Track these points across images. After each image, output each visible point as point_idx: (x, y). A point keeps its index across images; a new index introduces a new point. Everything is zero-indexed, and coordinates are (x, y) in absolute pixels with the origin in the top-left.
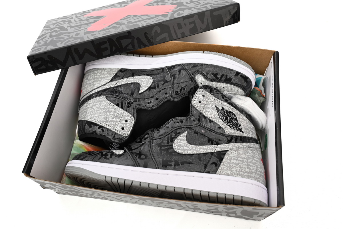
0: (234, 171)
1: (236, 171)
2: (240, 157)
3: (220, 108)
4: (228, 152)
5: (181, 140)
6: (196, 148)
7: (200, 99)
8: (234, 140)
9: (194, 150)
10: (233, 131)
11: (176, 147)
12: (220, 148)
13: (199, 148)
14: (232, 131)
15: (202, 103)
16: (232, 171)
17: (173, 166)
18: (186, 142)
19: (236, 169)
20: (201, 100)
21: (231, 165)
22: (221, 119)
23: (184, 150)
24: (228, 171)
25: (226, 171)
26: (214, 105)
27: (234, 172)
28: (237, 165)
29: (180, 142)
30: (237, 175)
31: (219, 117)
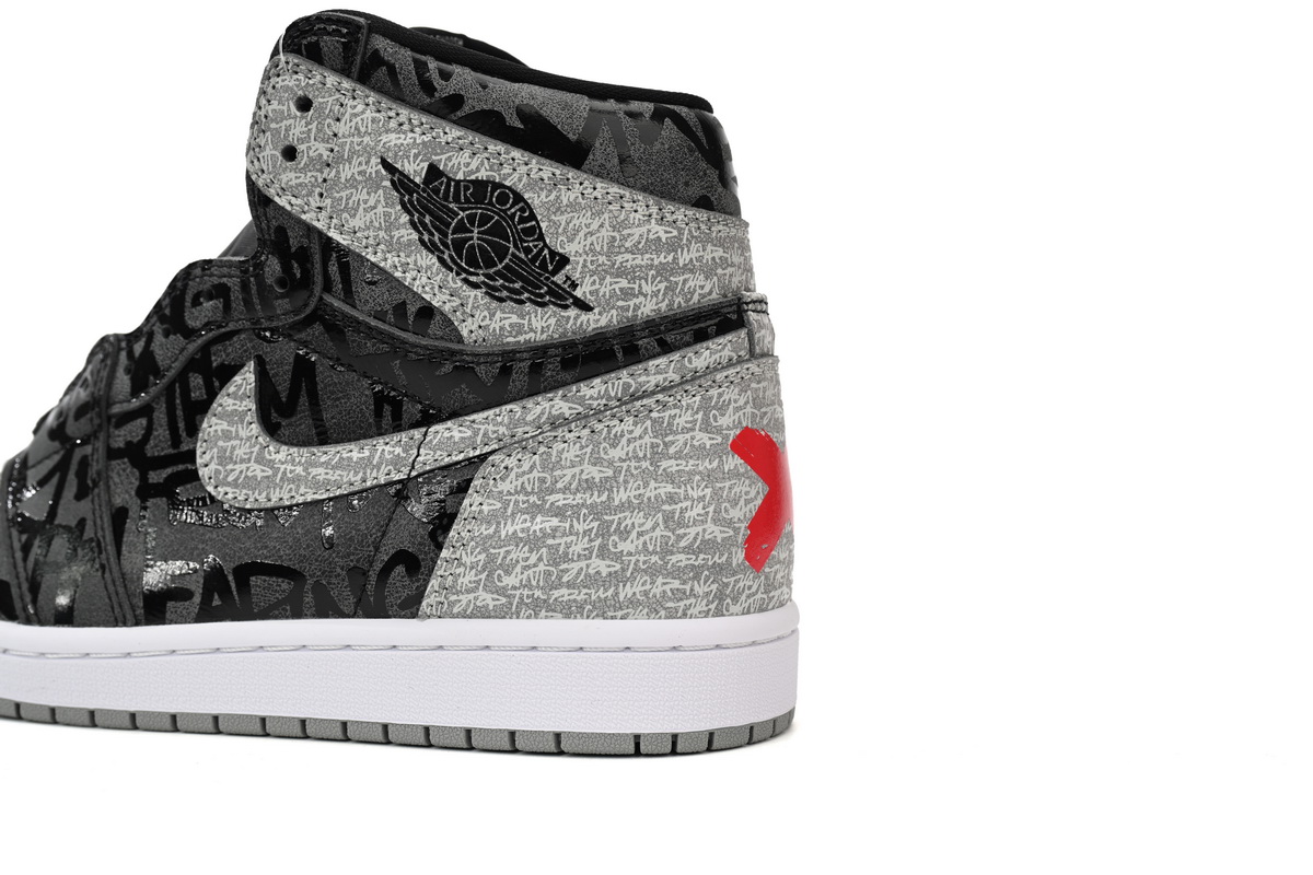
0: (514, 588)
1: (528, 586)
2: (560, 485)
3: (415, 170)
4: (485, 469)
5: (228, 416)
6: (309, 464)
7: (287, 129)
8: (519, 379)
9: (297, 480)
10: (514, 319)
11: (213, 466)
12: (439, 446)
13: (326, 464)
14: (507, 322)
15: (303, 160)
16: (502, 591)
17: (197, 599)
18: (255, 428)
19: (525, 576)
20: (292, 140)
21: (495, 556)
22: (431, 248)
23: (250, 483)
24: (481, 593)
25: (471, 596)
26: (375, 160)
27: (518, 592)
28: (531, 551)
29: (227, 436)
30: (537, 608)
31: (415, 236)
